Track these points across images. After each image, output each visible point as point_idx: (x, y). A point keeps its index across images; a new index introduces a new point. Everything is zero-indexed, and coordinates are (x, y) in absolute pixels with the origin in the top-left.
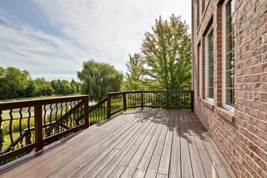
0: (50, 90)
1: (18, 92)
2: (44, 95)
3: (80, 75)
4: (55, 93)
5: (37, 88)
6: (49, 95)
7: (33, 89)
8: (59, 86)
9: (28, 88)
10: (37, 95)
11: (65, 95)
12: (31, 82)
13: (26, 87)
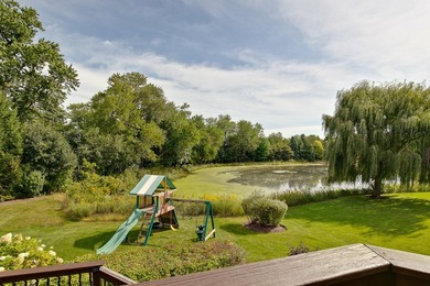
0: (286, 152)
1: (247, 154)
2: (278, 159)
3: (329, 123)
4: (294, 158)
5: (270, 148)
6: (285, 159)
7: (264, 149)
8: (302, 146)
9: (258, 149)
10: (269, 159)
11: (310, 161)
12: (263, 140)
13: (256, 147)
